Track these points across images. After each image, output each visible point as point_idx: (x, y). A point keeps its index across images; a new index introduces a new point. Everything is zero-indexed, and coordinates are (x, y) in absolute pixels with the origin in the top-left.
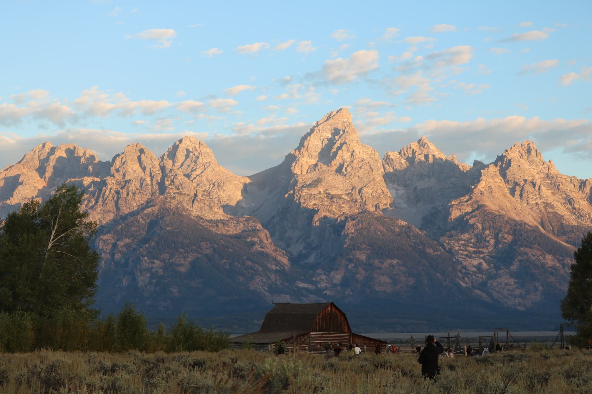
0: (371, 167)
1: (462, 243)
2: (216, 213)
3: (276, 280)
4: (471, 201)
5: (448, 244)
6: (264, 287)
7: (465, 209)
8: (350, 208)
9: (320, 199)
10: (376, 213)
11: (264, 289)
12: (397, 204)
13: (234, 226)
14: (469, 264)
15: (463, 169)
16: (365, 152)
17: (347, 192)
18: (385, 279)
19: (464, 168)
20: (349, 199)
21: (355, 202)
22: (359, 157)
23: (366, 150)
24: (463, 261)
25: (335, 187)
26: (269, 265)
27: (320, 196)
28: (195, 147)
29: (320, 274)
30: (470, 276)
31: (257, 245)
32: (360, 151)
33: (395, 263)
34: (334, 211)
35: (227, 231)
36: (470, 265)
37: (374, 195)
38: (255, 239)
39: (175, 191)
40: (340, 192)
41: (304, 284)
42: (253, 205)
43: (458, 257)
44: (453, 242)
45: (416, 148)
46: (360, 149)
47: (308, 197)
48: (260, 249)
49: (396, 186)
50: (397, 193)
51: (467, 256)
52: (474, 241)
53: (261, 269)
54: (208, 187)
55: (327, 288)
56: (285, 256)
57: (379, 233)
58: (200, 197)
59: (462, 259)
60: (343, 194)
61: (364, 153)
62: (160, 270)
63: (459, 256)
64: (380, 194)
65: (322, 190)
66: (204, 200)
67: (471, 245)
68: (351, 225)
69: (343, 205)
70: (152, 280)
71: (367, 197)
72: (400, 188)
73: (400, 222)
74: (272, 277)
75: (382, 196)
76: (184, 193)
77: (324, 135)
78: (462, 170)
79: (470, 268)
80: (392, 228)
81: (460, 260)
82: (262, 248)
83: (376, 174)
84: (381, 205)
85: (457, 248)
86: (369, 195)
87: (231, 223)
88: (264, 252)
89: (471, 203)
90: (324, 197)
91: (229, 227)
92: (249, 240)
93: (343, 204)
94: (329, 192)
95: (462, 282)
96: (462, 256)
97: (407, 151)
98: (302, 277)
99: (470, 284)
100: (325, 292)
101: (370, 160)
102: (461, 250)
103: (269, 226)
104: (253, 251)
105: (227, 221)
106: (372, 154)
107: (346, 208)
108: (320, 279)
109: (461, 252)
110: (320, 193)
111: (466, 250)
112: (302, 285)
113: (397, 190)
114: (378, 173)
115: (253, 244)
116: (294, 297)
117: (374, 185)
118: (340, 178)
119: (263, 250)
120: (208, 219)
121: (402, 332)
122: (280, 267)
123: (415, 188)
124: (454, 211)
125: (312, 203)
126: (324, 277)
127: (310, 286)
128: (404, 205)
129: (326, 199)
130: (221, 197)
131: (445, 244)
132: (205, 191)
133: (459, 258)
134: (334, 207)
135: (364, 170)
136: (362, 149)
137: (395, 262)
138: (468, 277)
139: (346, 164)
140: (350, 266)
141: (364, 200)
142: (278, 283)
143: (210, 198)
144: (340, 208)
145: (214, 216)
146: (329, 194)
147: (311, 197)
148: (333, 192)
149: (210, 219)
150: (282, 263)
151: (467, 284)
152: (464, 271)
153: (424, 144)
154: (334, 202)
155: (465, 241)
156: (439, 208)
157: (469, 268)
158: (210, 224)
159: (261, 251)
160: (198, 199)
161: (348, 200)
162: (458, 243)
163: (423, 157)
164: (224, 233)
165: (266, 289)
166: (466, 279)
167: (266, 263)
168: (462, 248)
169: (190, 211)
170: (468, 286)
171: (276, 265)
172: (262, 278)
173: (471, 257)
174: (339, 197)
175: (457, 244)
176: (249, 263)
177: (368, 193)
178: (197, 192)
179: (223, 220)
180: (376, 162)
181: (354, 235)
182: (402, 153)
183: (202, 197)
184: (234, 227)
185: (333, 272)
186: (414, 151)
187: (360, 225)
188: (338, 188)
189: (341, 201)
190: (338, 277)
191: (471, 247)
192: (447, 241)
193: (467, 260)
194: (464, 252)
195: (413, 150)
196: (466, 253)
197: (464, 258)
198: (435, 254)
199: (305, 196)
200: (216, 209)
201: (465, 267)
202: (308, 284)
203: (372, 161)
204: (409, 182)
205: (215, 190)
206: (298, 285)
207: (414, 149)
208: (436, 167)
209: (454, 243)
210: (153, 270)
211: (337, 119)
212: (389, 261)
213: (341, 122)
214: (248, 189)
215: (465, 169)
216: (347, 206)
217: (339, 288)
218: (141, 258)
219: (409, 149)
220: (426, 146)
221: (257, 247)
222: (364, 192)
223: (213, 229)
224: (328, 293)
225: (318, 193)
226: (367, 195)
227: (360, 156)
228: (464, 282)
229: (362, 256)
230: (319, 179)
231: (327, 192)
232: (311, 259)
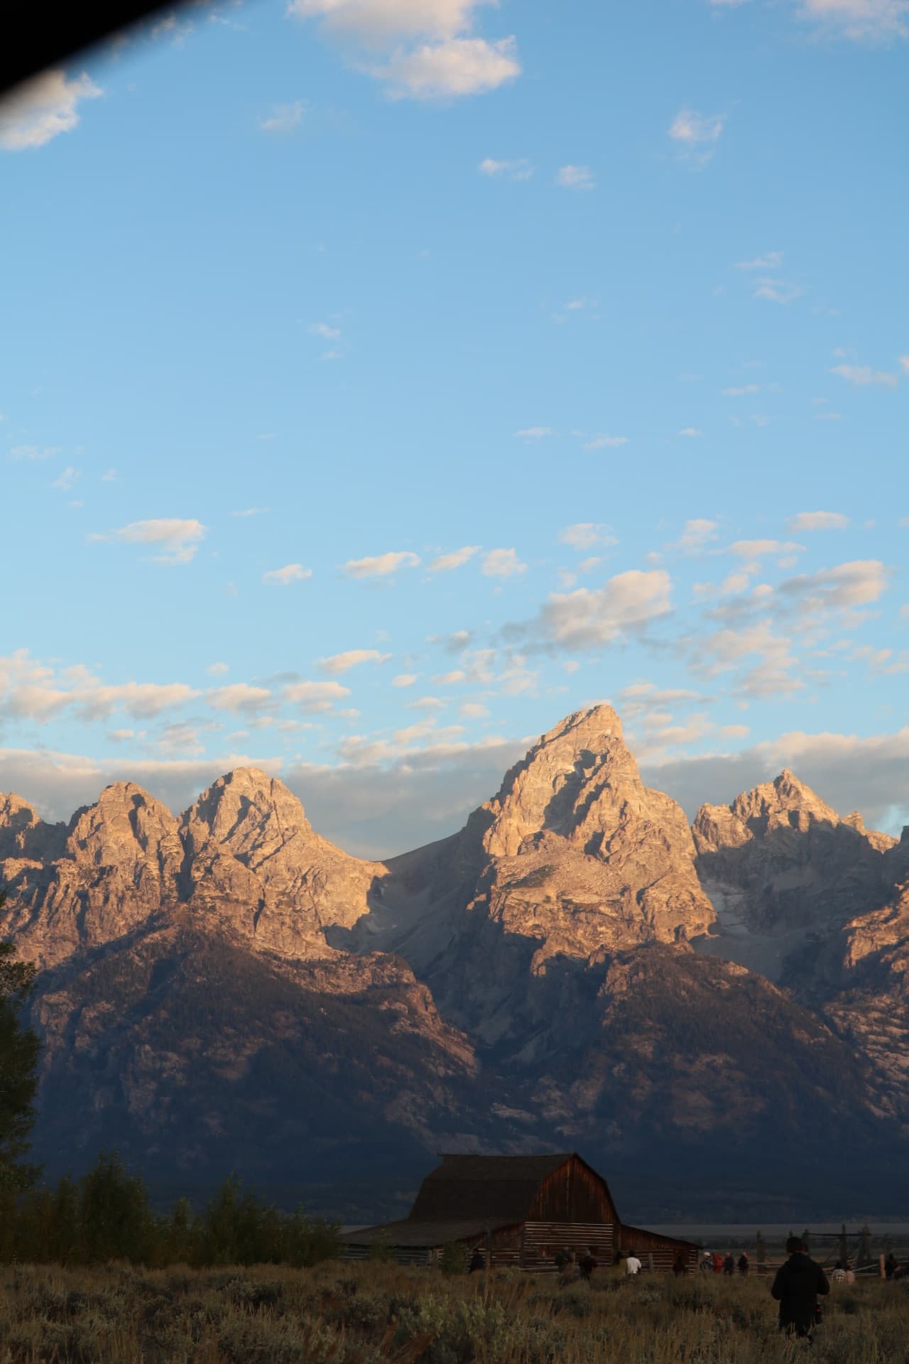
0: (665, 841)
1: (876, 1016)
2: (309, 944)
3: (446, 1101)
4: (896, 921)
5: (844, 1018)
6: (419, 1117)
7: (883, 939)
8: (617, 934)
9: (549, 914)
10: (677, 946)
11: (419, 1121)
12: (726, 926)
13: (350, 975)
14: (892, 1065)
15: (879, 846)
16: (653, 806)
17: (610, 898)
18: (696, 1099)
19: (881, 842)
20: (614, 915)
21: (627, 920)
22: (638, 819)
23: (654, 803)
24: (877, 1057)
25: (583, 888)
26: (431, 1066)
27: (548, 906)
28: (260, 793)
29: (549, 1087)
30: (893, 1093)
31: (403, 1018)
32: (642, 804)
33: (721, 1062)
34: (580, 942)
35: (333, 985)
36: (892, 1068)
37: (673, 905)
38: (399, 1006)
39: (214, 894)
40: (595, 899)
41: (510, 1110)
42: (394, 926)
43: (865, 1048)
44: (854, 1013)
45: (770, 798)
46: (641, 798)
47: (521, 908)
48: (411, 1030)
49: (722, 885)
50: (726, 901)
51: (886, 1045)
52: (903, 1012)
53: (411, 1074)
54: (291, 884)
55: (562, 1120)
56: (468, 1046)
57: (683, 993)
58: (273, 907)
59: (877, 1054)
60: (600, 904)
61: (649, 808)
62: (179, 1076)
63: (869, 1047)
64: (687, 902)
65: (552, 894)
66: (281, 914)
67: (895, 1021)
68: (618, 975)
69: (602, 929)
70: (162, 1098)
71: (656, 910)
72: (732, 889)
73: (732, 969)
74: (438, 1092)
75: (692, 908)
76: (235, 897)
77: (559, 768)
78: (875, 847)
79: (895, 1074)
80: (714, 982)
81: (871, 1055)
82: (414, 1025)
83: (677, 856)
84: (688, 929)
85: (864, 1028)
86: (662, 906)
87: (344, 968)
88: (418, 1034)
89: (896, 924)
90: (559, 909)
91: (338, 978)
92: (384, 1007)
93: (601, 925)
94: (569, 898)
95: (875, 1105)
96: (874, 1047)
97: (749, 804)
98: (506, 1095)
99: (893, 1112)
100: (559, 1128)
101: (664, 824)
102: (873, 1033)
103: (431, 977)
104: (394, 1033)
105: (334, 963)
106: (667, 810)
107: (607, 935)
108: (549, 1099)
109: (872, 1037)
110: (548, 900)
111: (885, 1033)
112: (506, 1112)
113: (726, 894)
114: (683, 854)
115: (394, 1016)
116: (486, 1140)
117: (673, 883)
118: (595, 865)
119: (416, 1031)
120: (290, 958)
121: (737, 1222)
122: (454, 1071)
123: (769, 890)
124: (856, 943)
125: (530, 923)
126: (556, 1094)
127: (525, 1116)
128: (743, 930)
129: (561, 914)
130: (320, 908)
131: (837, 1020)
132: (283, 893)
133: (868, 1051)
134: (580, 932)
135: (651, 848)
136: (645, 799)
137: (720, 1060)
138: (890, 1096)
139: (608, 834)
140: (616, 1069)
141: (650, 916)
142: (452, 1109)
143: (294, 910)
144: (595, 934)
145: (304, 951)
146: (570, 902)
147: (528, 908)
148: (580, 898)
149: (295, 958)
150: (461, 1060)
151: (886, 1110)
152: (880, 1080)
153: (788, 787)
154: (581, 921)
155: (881, 1011)
156: (822, 936)
157: (891, 1074)
158: (295, 971)
159: (413, 1032)
160: (268, 913)
161: (612, 917)
162: (866, 1017)
163: (787, 818)
164: (328, 991)
165: (424, 1120)
166: (885, 1099)
167: (423, 1060)
168: (875, 1028)
169: (248, 940)
170: (887, 1115)
171: (447, 1067)
172: (414, 1095)
173: (895, 1049)
174: (592, 909)
175: (863, 1019)
176: (385, 1061)
177: (658, 901)
178: (264, 895)
179: (326, 961)
180: (678, 829)
181: (626, 998)
182: (739, 808)
183: (277, 907)
184: (350, 978)
185: (577, 1084)
186: (766, 805)
187: (641, 975)
188: (590, 889)
189: (596, 920)
190: (589, 1094)
191: (896, 1026)
192: (841, 1013)
193: (887, 1057)
194: (879, 1038)
195: (763, 802)
196: (884, 1039)
197: (879, 1052)
198: (812, 1042)
199: (514, 907)
200: (309, 935)
201: (881, 1073)
202: (519, 1111)
203: (669, 826)
204: (755, 876)
205: (307, 892)
206: (497, 1112)
207: (767, 799)
208: (817, 841)
209: (857, 1018)
210: (165, 1075)
211: (589, 730)
212: (707, 1059)
213: (597, 736)
214: (383, 890)
215: (882, 845)
216: (610, 932)
217: (591, 1120)
218: (137, 1047)
219: (754, 800)
220: (793, 793)
221: (403, 1025)
222: (649, 899)
223: (303, 983)
224: (566, 1130)
225: (544, 901)
226: (656, 905)
227: (642, 816)
228: (879, 1108)
229: (644, 1045)
230: (545, 867)
231: (564, 898)
232: (528, 1053)
